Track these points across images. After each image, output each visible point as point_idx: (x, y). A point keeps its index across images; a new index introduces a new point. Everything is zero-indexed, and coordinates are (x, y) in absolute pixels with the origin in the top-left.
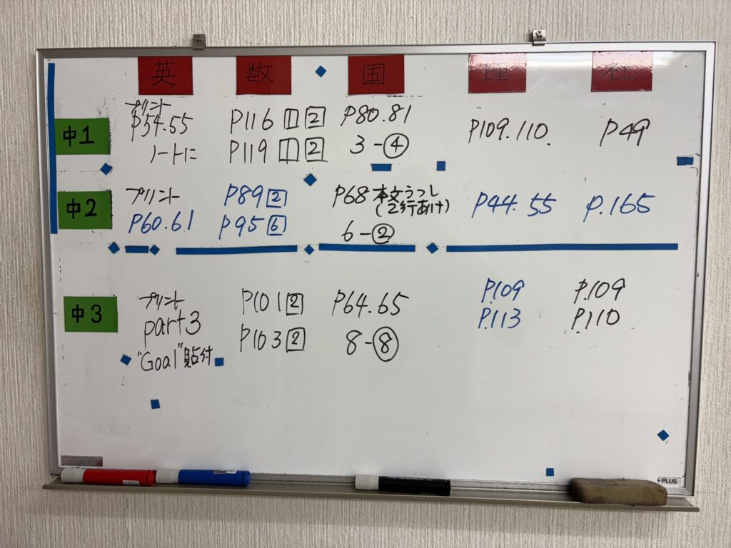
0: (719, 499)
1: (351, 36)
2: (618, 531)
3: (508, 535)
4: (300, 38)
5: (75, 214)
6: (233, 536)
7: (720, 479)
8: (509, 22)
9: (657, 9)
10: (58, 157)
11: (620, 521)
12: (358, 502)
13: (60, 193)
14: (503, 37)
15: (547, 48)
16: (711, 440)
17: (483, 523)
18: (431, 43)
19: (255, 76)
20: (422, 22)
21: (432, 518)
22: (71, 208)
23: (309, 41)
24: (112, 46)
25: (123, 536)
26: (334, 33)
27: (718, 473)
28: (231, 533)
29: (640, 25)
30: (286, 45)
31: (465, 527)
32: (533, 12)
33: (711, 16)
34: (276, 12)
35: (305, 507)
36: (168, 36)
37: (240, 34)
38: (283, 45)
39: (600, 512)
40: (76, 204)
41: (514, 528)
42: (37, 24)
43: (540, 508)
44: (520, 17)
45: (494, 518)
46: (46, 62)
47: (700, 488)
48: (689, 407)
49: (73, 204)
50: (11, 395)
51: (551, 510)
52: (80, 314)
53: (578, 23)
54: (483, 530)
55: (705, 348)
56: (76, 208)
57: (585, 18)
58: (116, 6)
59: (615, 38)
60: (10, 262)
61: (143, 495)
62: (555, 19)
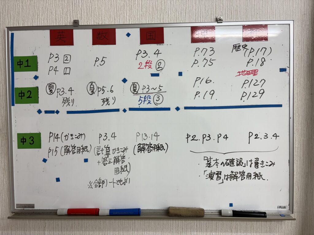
0: (304, 215)
1: (141, 20)
2: (261, 230)
4: (119, 21)
7: (304, 206)
8: (207, 13)
9: (269, 9)
10: (15, 73)
11: (262, 226)
12: (148, 221)
13: (16, 88)
14: (205, 20)
15: (223, 24)
16: (299, 189)
17: (203, 229)
18: (175, 22)
19: (100, 37)
20: (171, 14)
22: (20, 95)
23: (123, 22)
24: (39, 25)
26: (133, 19)
27: (303, 203)
29: (262, 14)
30: (114, 24)
32: (217, 9)
33: (291, 10)
35: (125, 224)
36: (63, 21)
37: (94, 20)
38: (112, 24)
39: (253, 222)
40: (23, 93)
41: (216, 231)
42: (6, 17)
43: (227, 221)
44: (212, 11)
45: (208, 227)
46: (10, 32)
47: (296, 210)
49: (22, 93)
51: (232, 222)
52: (24, 140)
53: (236, 14)
54: (203, 231)
55: (295, 149)
56: (23, 95)
57: (239, 11)
58: (40, 8)
59: (252, 19)
61: (52, 221)
62: (227, 12)
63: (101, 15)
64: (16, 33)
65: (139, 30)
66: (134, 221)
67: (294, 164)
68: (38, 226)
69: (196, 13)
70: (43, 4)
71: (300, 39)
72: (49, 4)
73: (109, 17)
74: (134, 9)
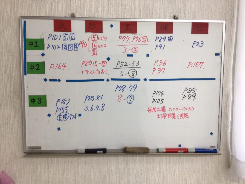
1: (121, 15)
2: (199, 163)
3: (167, 165)
4: (105, 15)
5: (33, 69)
6: (83, 170)
8: (168, 13)
13: (27, 62)
15: (178, 21)
18: (145, 18)
19: (91, 27)
21: (145, 161)
23: (108, 16)
24: (45, 16)
25: (48, 172)
26: (115, 14)
29: (205, 15)
31: (155, 163)
34: (98, 7)
37: (86, 13)
38: (100, 17)
40: (33, 66)
41: (169, 163)
42: (19, 8)
46: (23, 20)
47: (222, 149)
48: (219, 125)
50: (10, 128)
52: (34, 101)
54: (160, 164)
55: (223, 108)
59: (198, 18)
60: (10, 84)
61: (54, 158)
62: (181, 12)
63: (92, 10)
64: (28, 21)
65: (119, 23)
67: (222, 118)
68: (43, 162)
69: (160, 12)
73: (98, 12)
74: (116, 6)
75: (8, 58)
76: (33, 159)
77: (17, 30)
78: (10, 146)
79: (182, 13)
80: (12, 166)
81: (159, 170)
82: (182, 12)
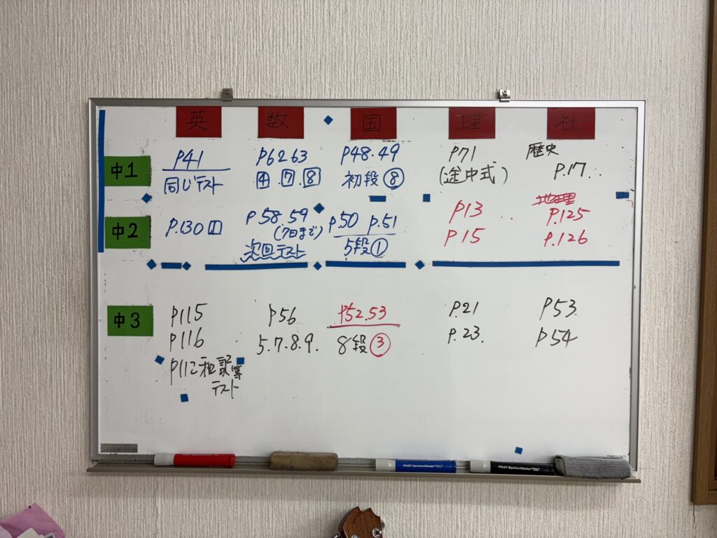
0: (658, 474)
1: (353, 92)
2: (575, 503)
3: (484, 507)
4: (311, 93)
5: (120, 236)
6: (250, 513)
7: (658, 457)
8: (480, 83)
9: (599, 76)
10: (106, 188)
12: (357, 481)
13: (107, 218)
14: (476, 95)
15: (511, 104)
16: (650, 425)
17: (463, 497)
18: (418, 98)
19: (273, 123)
21: (420, 494)
22: (116, 231)
23: (319, 95)
24: (154, 97)
25: (153, 515)
26: (338, 89)
27: (657, 452)
28: (248, 510)
29: (585, 87)
30: (300, 98)
31: (448, 502)
32: (500, 76)
33: (642, 80)
34: (291, 71)
35: (312, 486)
36: (201, 90)
37: (261, 88)
38: (297, 98)
39: (560, 486)
40: (121, 228)
41: (488, 502)
42: (90, 77)
43: (510, 483)
44: (490, 79)
45: (472, 493)
46: (98, 109)
47: (642, 464)
48: (631, 396)
49: (118, 228)
50: (57, 392)
51: (520, 485)
52: (121, 320)
53: (535, 85)
54: (463, 503)
56: (120, 231)
57: (541, 81)
58: (158, 64)
59: (565, 97)
60: (60, 276)
61: (172, 478)
62: (517, 81)
63: (276, 81)
64: (109, 110)
65: (348, 111)
66: (329, 481)
67: (641, 375)
68: (143, 488)
69: (459, 81)
70: (163, 54)
71: (657, 138)
72: (174, 56)
73: (291, 85)
74: (340, 69)
75: (58, 207)
76: (117, 478)
77: (83, 135)
78: (55, 440)
79: (519, 85)
80: (60, 497)
81: (459, 519)
82: (520, 81)
